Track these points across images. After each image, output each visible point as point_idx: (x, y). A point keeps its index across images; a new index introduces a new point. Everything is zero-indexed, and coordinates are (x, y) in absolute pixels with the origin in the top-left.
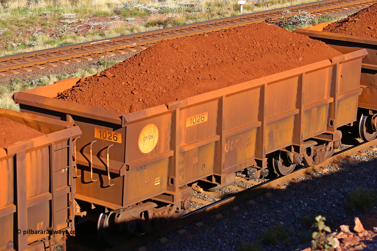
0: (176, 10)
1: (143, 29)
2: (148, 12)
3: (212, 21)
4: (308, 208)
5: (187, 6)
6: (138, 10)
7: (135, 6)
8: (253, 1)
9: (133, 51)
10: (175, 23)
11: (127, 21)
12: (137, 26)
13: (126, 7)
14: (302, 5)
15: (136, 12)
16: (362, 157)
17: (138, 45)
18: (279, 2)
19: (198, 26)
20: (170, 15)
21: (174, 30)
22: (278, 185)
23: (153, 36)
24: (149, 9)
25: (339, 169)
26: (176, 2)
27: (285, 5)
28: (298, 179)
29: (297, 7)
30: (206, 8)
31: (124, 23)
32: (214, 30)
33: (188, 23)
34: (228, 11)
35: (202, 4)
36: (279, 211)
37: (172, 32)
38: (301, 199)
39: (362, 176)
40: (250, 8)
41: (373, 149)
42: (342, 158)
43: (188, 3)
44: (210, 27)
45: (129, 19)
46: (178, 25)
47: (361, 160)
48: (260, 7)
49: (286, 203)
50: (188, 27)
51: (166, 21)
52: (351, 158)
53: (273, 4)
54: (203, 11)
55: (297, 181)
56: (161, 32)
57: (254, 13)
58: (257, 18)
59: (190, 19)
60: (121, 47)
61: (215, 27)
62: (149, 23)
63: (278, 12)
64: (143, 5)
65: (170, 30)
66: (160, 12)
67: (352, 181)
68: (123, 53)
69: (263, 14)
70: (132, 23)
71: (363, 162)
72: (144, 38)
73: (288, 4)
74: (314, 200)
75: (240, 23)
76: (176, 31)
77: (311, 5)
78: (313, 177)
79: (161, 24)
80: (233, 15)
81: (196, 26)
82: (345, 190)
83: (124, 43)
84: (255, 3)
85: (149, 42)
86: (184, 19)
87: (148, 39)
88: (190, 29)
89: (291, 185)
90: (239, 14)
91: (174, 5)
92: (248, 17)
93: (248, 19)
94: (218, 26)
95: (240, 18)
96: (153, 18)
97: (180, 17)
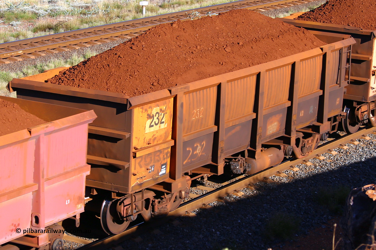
0: (69, 13)
1: (30, 35)
2: (36, 15)
3: (110, 25)
4: (221, 237)
5: (82, 8)
6: (25, 12)
7: (21, 8)
8: (158, 2)
9: (18, 60)
10: (67, 28)
11: (12, 25)
12: (24, 31)
13: (11, 9)
14: (213, 6)
15: (22, 14)
16: (281, 178)
17: (24, 54)
18: (187, 3)
19: (94, 31)
20: (62, 18)
21: (66, 35)
22: (187, 212)
23: (43, 43)
24: (37, 12)
25: (255, 192)
26: (68, 3)
27: (193, 7)
28: (209, 204)
29: (208, 9)
30: (103, 11)
31: (8, 28)
32: (113, 35)
33: (82, 27)
34: (129, 13)
35: (98, 5)
36: (187, 242)
37: (64, 38)
38: (212, 227)
39: (281, 200)
40: (154, 10)
41: (294, 169)
42: (259, 180)
43: (83, 4)
44: (109, 32)
45: (14, 23)
46: (71, 30)
47: (280, 181)
48: (165, 9)
49: (195, 232)
50: (83, 32)
51: (57, 25)
52: (269, 179)
53: (179, 4)
54: (101, 14)
55: (208, 207)
56: (51, 38)
57: (159, 16)
58: (161, 21)
59: (85, 23)
60: (5, 56)
61: (114, 32)
62: (37, 27)
63: (186, 14)
64: (31, 6)
65: (62, 36)
66: (50, 15)
67: (270, 206)
68: (7, 62)
69: (168, 17)
70: (17, 27)
71: (283, 184)
72: (32, 45)
73: (197, 6)
74: (228, 228)
75: (143, 27)
76: (69, 36)
77: (223, 6)
78: (227, 202)
79: (52, 29)
80: (135, 18)
81: (93, 30)
82: (262, 216)
83: (8, 51)
84: (160, 4)
85: (38, 50)
86: (78, 22)
87: (36, 46)
88: (85, 35)
89: (201, 211)
90: (142, 17)
91: (66, 8)
92: (151, 20)
93: (151, 22)
94: (117, 30)
95: (142, 22)
96: (42, 22)
97: (73, 21)
